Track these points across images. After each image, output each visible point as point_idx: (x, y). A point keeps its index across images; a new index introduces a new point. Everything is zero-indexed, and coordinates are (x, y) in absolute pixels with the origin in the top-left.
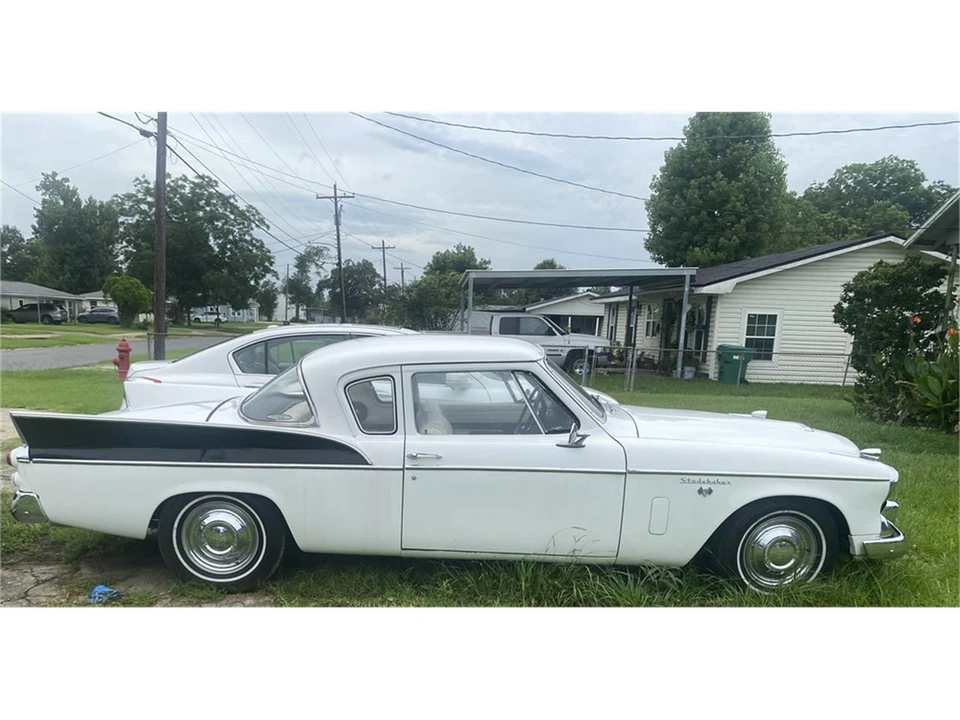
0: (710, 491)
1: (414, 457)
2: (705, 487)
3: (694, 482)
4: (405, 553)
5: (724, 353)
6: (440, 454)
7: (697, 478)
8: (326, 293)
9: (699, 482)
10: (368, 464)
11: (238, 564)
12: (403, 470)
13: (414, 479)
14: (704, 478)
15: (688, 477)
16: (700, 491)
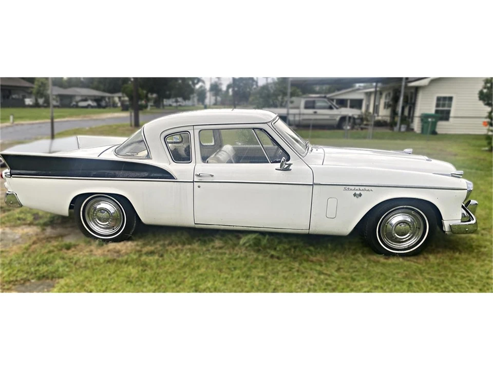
0: (360, 195)
1: (199, 176)
2: (358, 192)
3: (351, 190)
4: (197, 226)
5: (424, 118)
6: (212, 174)
7: (353, 188)
8: (230, 90)
9: (354, 190)
10: (175, 179)
11: (114, 229)
12: (193, 182)
13: (199, 187)
14: (357, 188)
15: (348, 187)
16: (355, 195)
